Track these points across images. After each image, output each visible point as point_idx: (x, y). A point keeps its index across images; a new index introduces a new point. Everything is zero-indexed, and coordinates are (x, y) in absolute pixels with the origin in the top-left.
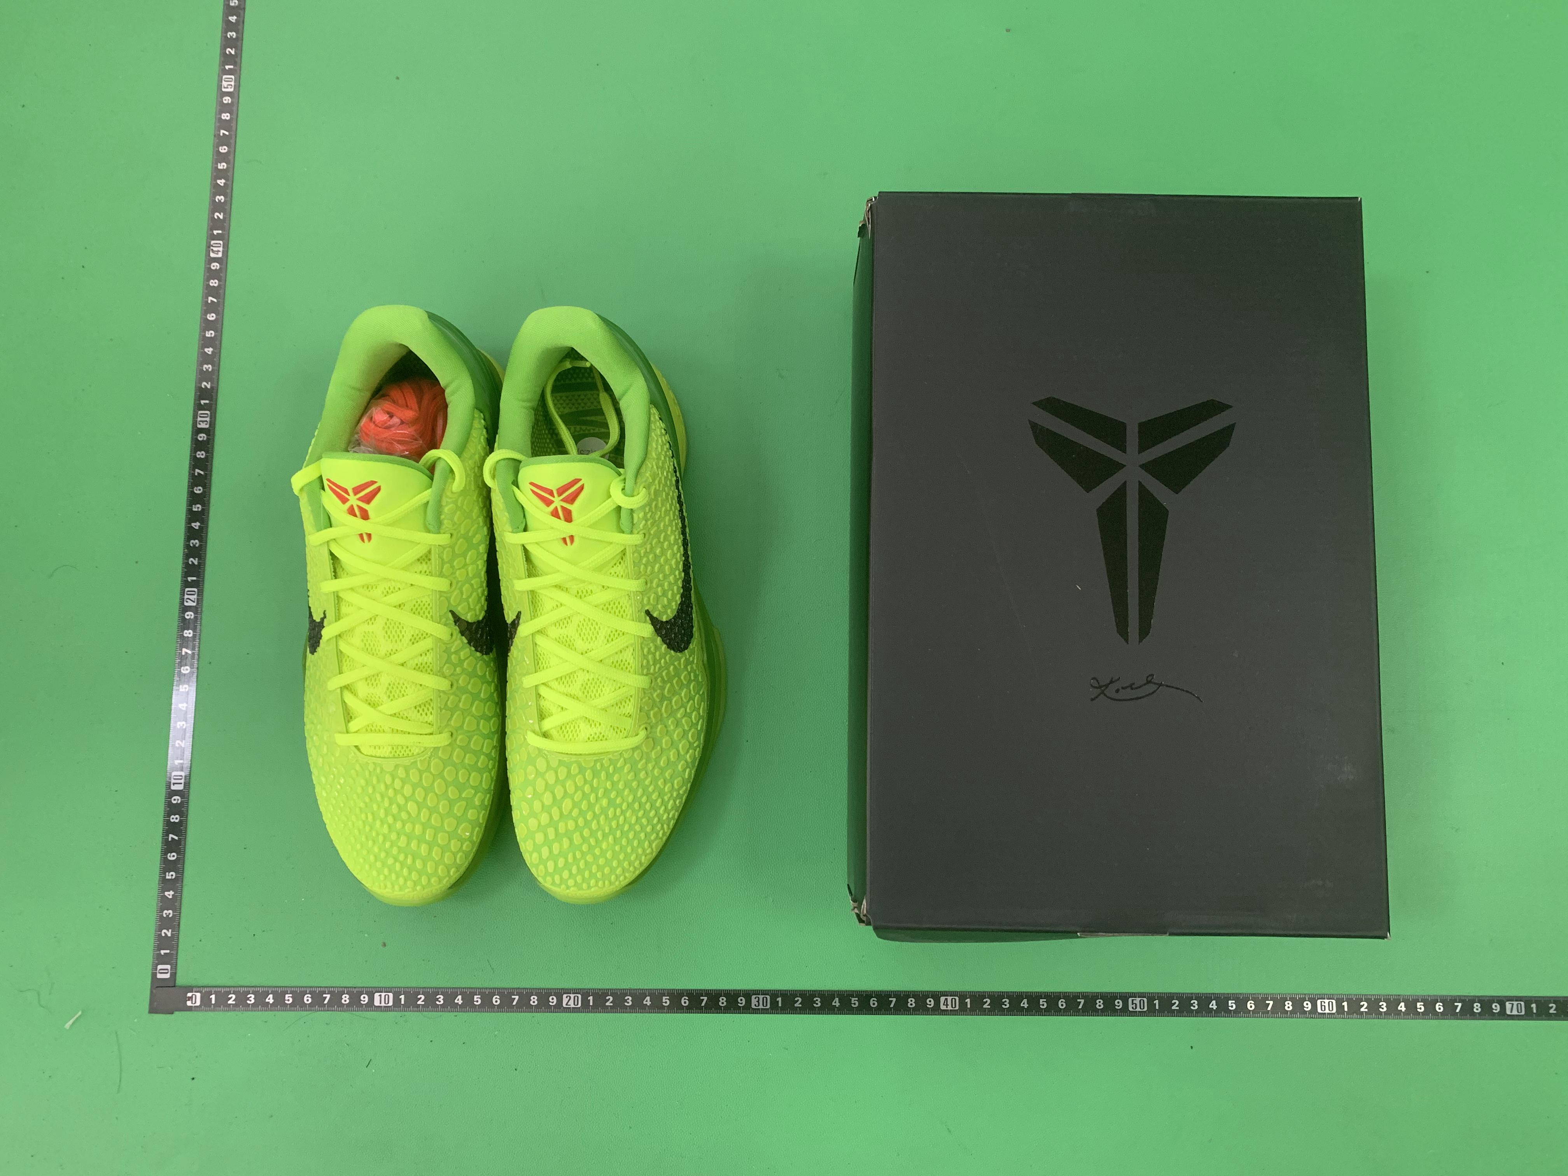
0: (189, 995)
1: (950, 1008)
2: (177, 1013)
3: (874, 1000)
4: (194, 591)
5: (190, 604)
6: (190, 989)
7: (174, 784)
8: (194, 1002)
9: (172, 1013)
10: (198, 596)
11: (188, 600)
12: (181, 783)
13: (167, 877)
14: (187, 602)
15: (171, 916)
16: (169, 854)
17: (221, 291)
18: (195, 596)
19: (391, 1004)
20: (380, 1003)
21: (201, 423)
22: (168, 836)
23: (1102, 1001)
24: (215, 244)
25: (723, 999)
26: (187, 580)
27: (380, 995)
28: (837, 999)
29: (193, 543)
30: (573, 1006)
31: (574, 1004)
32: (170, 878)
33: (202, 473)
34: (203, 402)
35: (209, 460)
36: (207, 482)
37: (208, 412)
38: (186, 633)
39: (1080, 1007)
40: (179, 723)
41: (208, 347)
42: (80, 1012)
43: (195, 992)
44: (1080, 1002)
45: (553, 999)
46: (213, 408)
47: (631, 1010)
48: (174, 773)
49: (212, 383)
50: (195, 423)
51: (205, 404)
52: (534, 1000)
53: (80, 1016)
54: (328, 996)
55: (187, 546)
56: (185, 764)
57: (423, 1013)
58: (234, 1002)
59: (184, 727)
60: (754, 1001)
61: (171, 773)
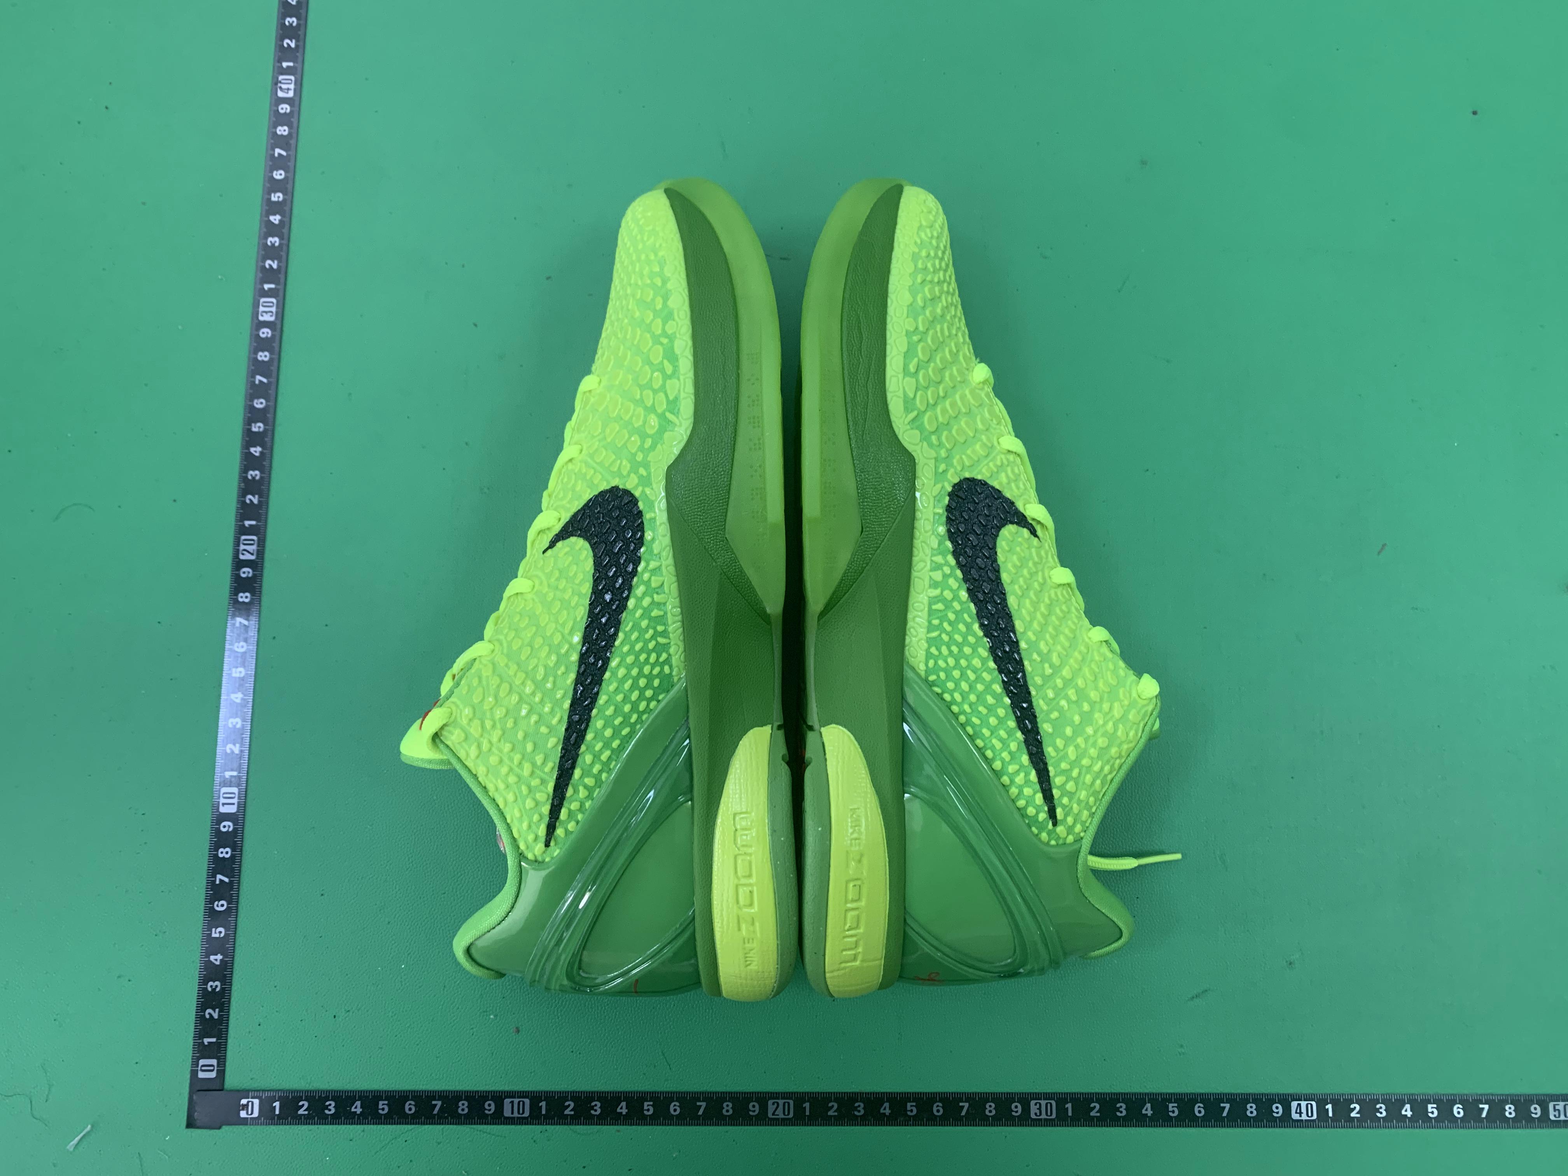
0: (244, 1102)
1: (1304, 1117)
2: (225, 1128)
3: (1199, 1107)
4: (253, 540)
5: (247, 557)
6: (245, 1093)
7: (224, 804)
8: (250, 1113)
9: (220, 1128)
10: (258, 546)
11: (244, 552)
12: (234, 804)
13: (214, 935)
14: (243, 554)
15: (218, 989)
16: (216, 903)
17: (293, 142)
18: (254, 547)
19: (527, 1114)
20: (512, 1113)
21: (264, 314)
22: (215, 877)
23: (1513, 1107)
24: (283, 79)
25: (990, 1106)
26: (244, 525)
27: (512, 1102)
28: (1148, 1105)
29: (251, 475)
30: (782, 1116)
31: (784, 1114)
32: (217, 935)
33: (265, 380)
34: (266, 287)
35: (275, 364)
36: (272, 392)
37: (274, 300)
38: (242, 597)
39: (1484, 1115)
40: (231, 720)
41: (275, 214)
42: (89, 1126)
43: (252, 1098)
44: (1483, 1109)
45: (754, 1106)
46: (280, 294)
47: (863, 1121)
48: (224, 790)
49: (280, 262)
50: (256, 314)
51: (270, 289)
52: (728, 1108)
53: (88, 1133)
54: (439, 1103)
55: (244, 479)
56: (239, 777)
57: (573, 1127)
58: (306, 1113)
59: (239, 726)
60: (1034, 1109)
61: (220, 789)
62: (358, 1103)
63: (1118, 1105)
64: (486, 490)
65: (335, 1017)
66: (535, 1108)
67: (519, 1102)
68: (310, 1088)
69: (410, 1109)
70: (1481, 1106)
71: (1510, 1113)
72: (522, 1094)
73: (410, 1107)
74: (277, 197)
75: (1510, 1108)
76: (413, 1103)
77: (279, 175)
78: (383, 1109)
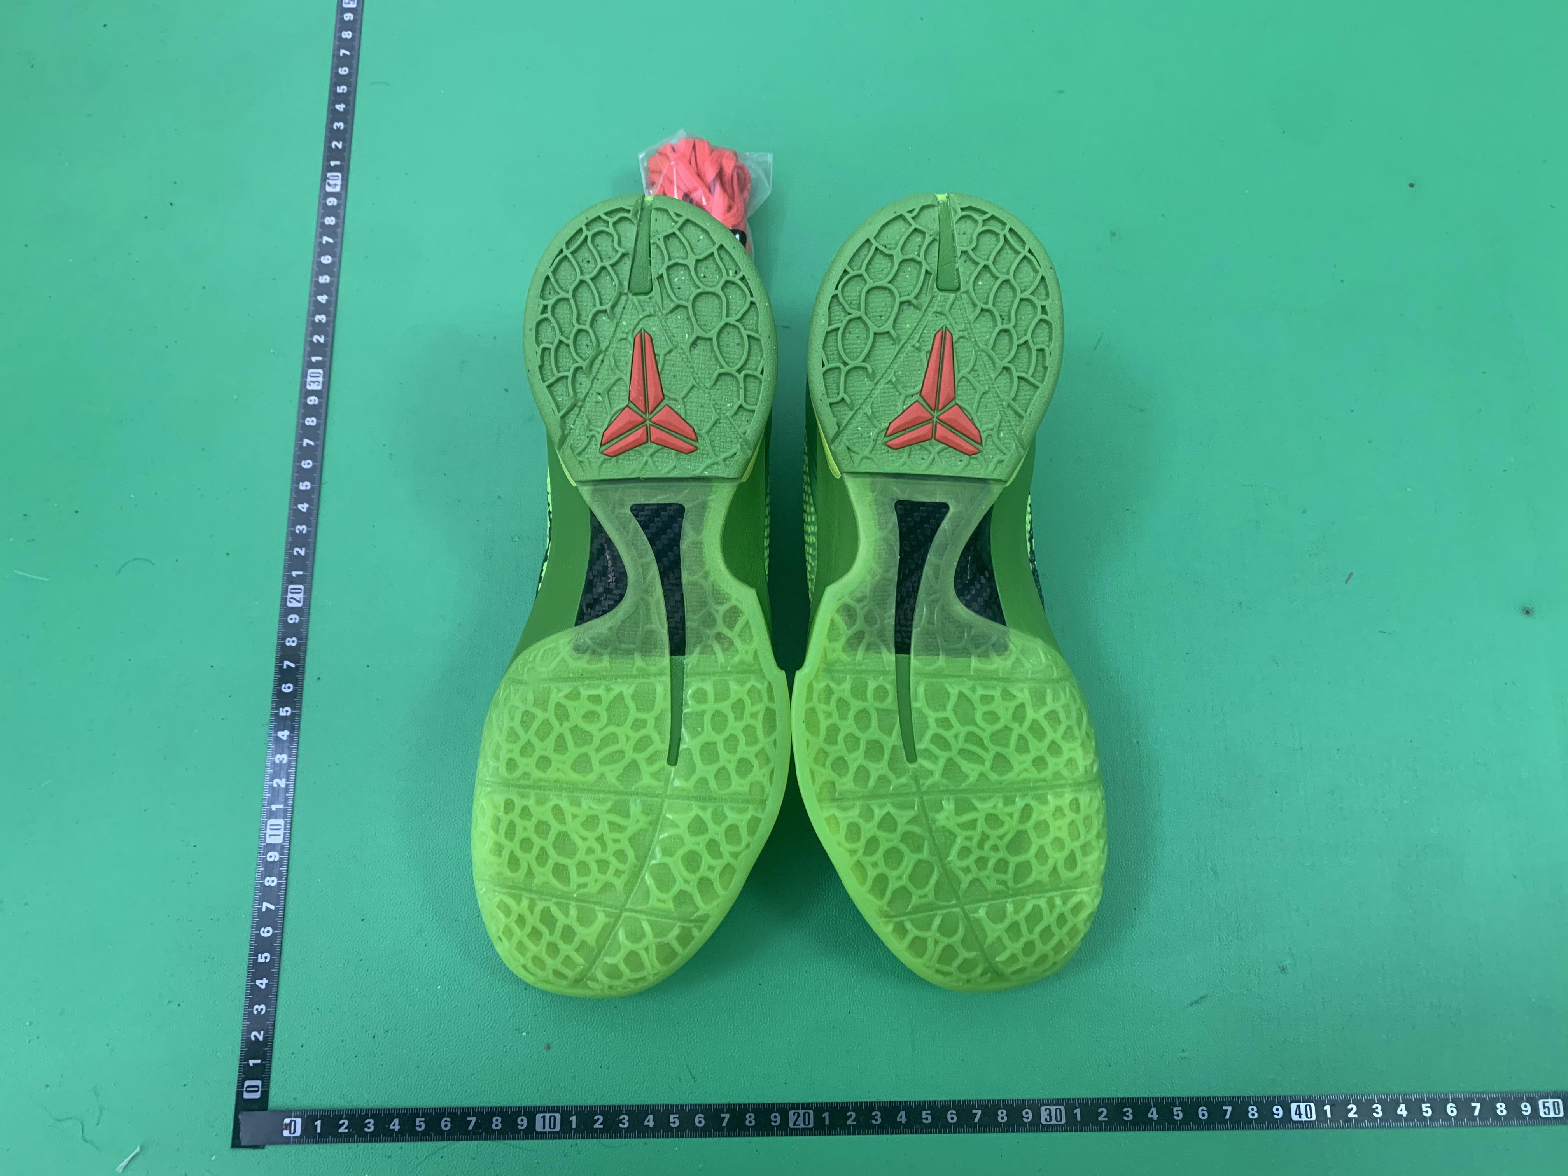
0: (287, 1121)
1: (1304, 1118)
2: (270, 1149)
3: (1203, 1110)
4: (300, 589)
5: (294, 604)
6: (288, 1113)
7: (270, 836)
8: (292, 1132)
9: (263, 1148)
10: (304, 595)
11: (291, 600)
12: (280, 835)
13: (260, 960)
14: (291, 602)
15: (263, 1012)
16: (262, 929)
17: (339, 230)
18: (301, 595)
19: (558, 1128)
20: (544, 1128)
21: (312, 384)
22: (262, 905)
23: (1504, 1105)
24: (331, 176)
25: (1002, 1113)
26: (291, 575)
27: (544, 1117)
28: (1154, 1110)
29: (299, 530)
30: (802, 1126)
31: (805, 1124)
32: (263, 960)
33: (312, 443)
34: (314, 359)
35: (322, 427)
36: (318, 453)
37: (321, 371)
38: (289, 642)
39: (1476, 1113)
40: (278, 756)
41: (322, 294)
42: (138, 1149)
43: (295, 1117)
44: (1475, 1107)
45: (775, 1117)
46: (326, 366)
47: (882, 1129)
48: (271, 822)
49: (326, 336)
50: (304, 384)
51: (317, 361)
52: (750, 1119)
53: (137, 1154)
54: (474, 1119)
55: (292, 533)
56: (285, 811)
57: (602, 1141)
58: (346, 1131)
59: (285, 762)
60: (1044, 1115)
61: (266, 821)
62: (396, 1121)
63: (1125, 1110)
64: (517, 539)
65: (374, 1037)
66: (565, 1122)
67: (550, 1117)
68: (350, 1107)
69: (446, 1126)
70: (1473, 1104)
71: (1502, 1111)
72: (553, 1110)
73: (446, 1124)
74: (324, 279)
75: (1501, 1106)
76: (449, 1119)
77: (326, 260)
78: (420, 1126)
